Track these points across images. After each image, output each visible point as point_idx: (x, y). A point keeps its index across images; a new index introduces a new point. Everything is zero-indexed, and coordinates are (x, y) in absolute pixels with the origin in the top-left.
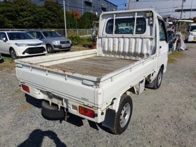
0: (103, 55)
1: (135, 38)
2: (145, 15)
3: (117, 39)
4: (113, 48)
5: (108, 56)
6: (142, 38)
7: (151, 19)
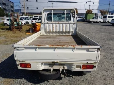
0: (45, 34)
1: (66, 24)
2: (70, 12)
3: (55, 25)
4: (53, 29)
5: (48, 34)
6: (69, 24)
7: (73, 14)
